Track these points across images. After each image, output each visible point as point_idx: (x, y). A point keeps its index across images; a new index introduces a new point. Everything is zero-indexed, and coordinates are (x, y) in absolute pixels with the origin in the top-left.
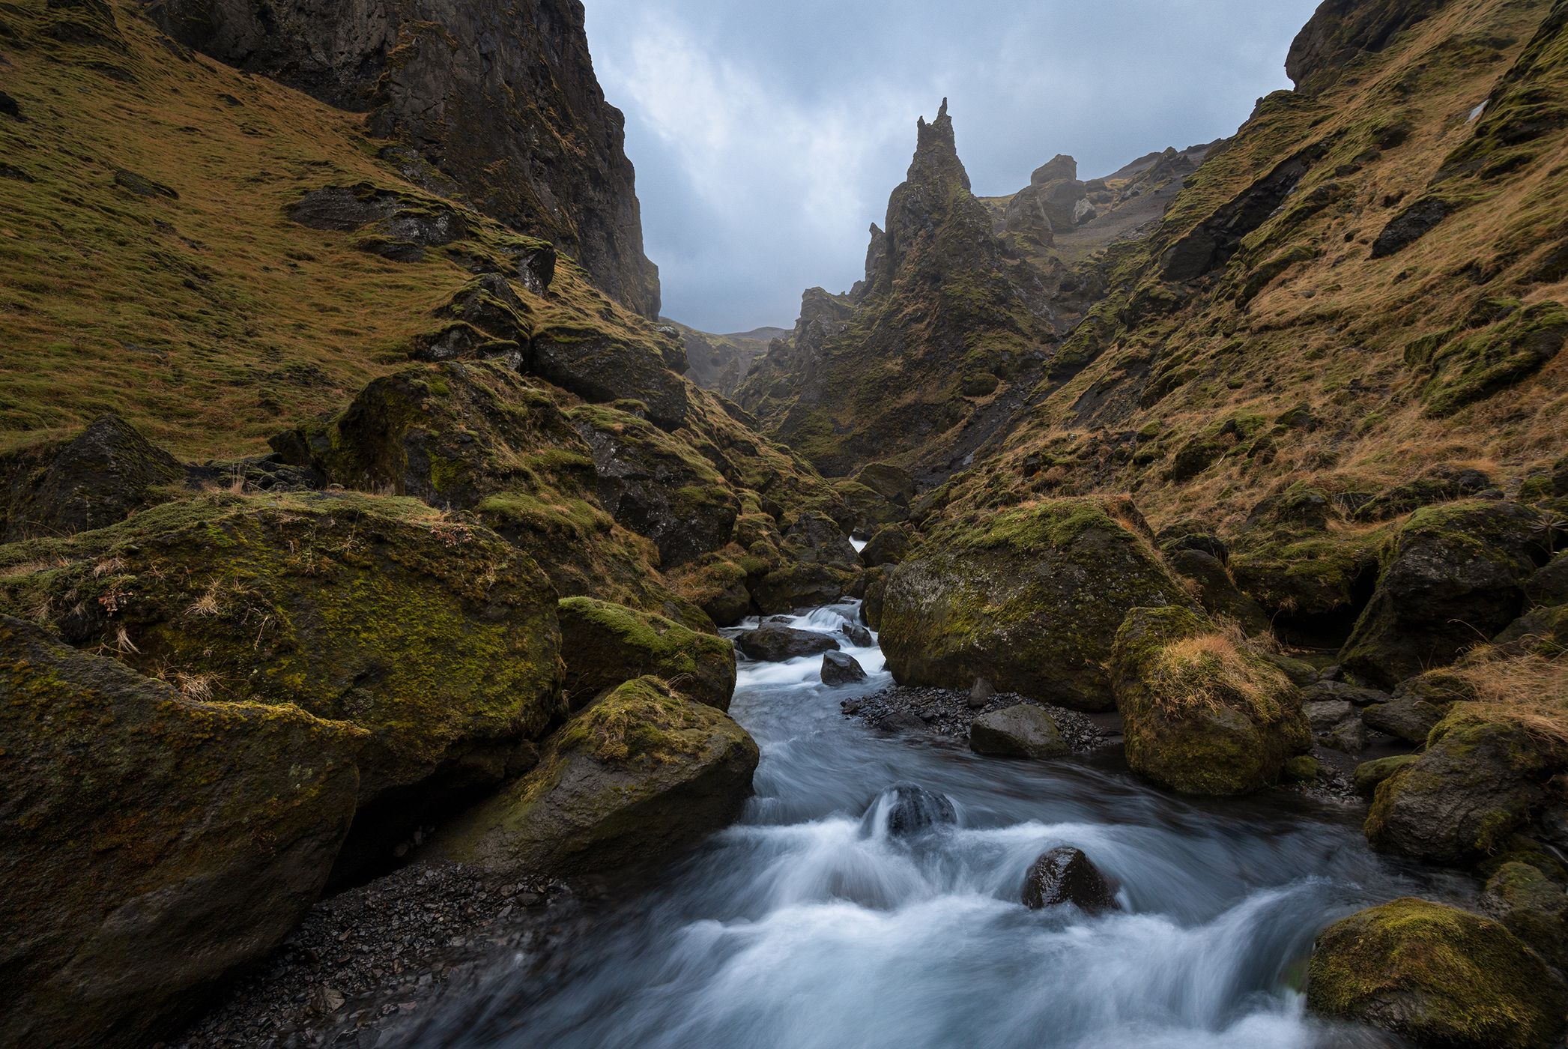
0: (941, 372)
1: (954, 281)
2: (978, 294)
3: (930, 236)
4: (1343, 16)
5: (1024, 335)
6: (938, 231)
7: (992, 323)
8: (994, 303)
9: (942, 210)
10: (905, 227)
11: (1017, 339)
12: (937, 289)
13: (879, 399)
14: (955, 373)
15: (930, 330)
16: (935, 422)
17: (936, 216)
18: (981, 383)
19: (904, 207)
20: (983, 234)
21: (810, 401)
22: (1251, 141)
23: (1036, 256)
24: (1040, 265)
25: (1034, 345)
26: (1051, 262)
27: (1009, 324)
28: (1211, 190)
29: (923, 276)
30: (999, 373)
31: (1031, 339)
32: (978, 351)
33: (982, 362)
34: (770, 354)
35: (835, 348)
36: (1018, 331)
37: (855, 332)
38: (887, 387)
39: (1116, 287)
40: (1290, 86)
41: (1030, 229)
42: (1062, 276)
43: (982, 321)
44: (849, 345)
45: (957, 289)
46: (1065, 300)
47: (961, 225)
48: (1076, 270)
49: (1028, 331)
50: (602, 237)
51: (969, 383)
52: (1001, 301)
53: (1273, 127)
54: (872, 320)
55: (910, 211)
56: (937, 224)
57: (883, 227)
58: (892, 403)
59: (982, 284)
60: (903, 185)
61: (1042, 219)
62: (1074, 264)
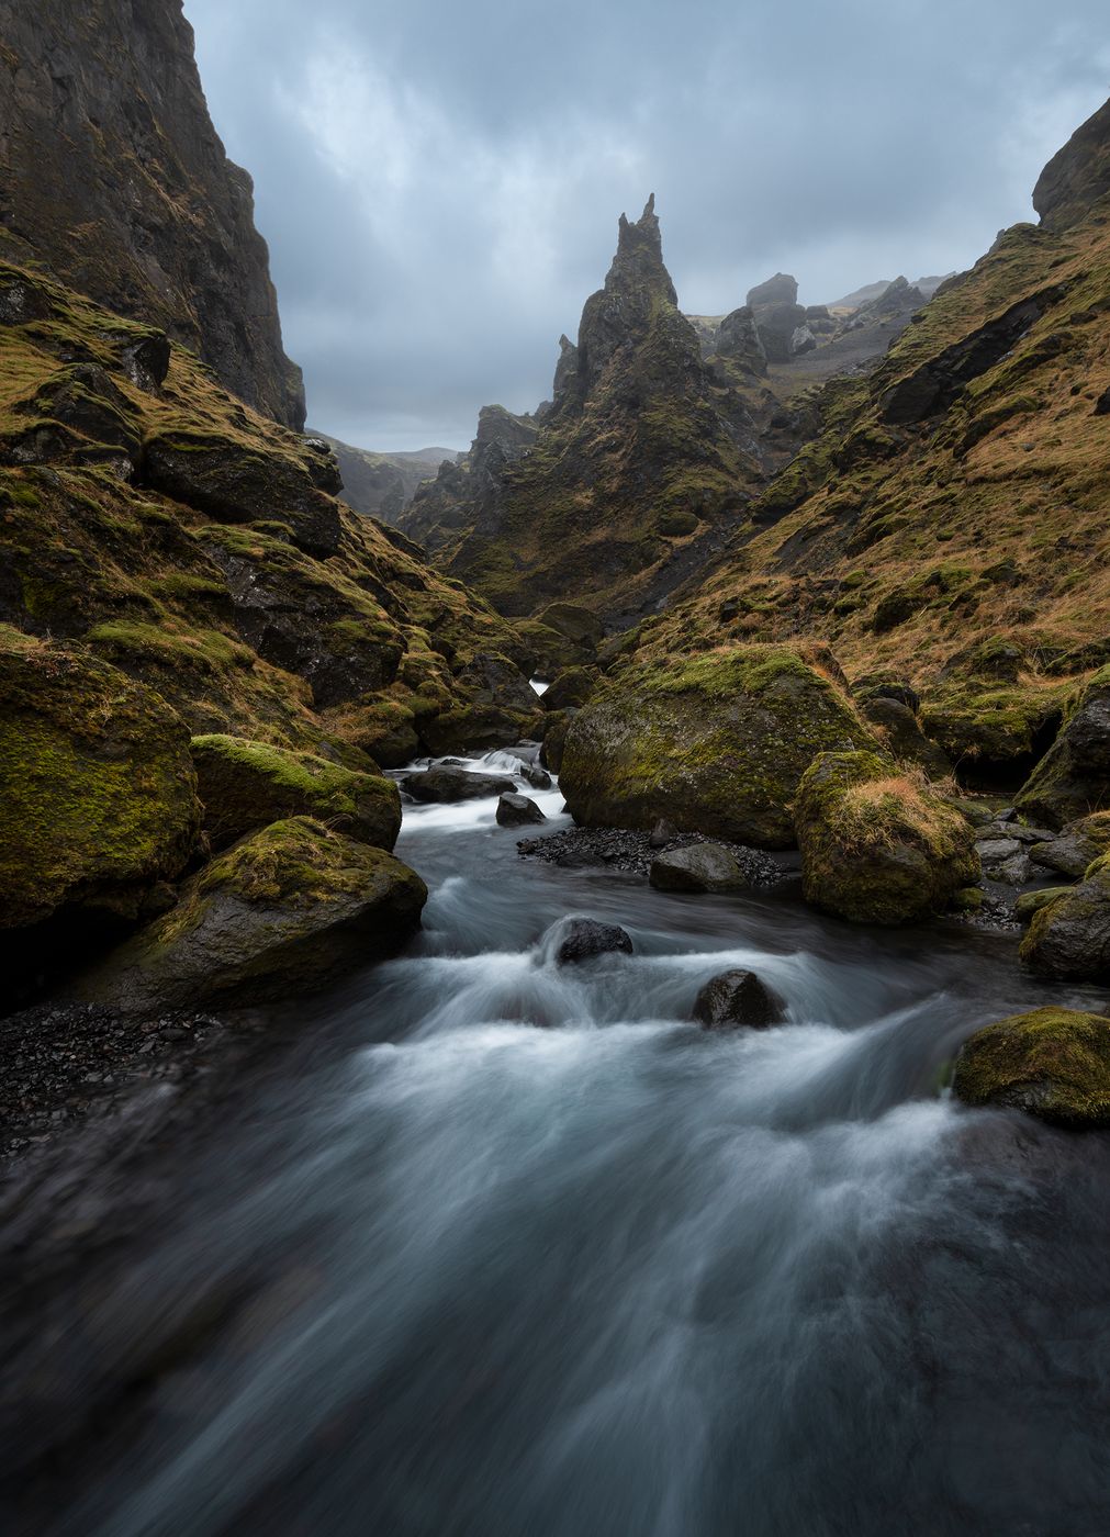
0: (636, 508)
1: (654, 408)
2: (682, 425)
3: (629, 355)
4: (1100, 145)
5: (729, 473)
6: (639, 349)
7: (694, 458)
8: (697, 436)
9: (644, 325)
10: (601, 342)
11: (721, 476)
12: (636, 416)
13: (566, 534)
14: (651, 510)
15: (625, 461)
16: (627, 562)
17: (637, 332)
18: (680, 523)
19: (600, 319)
20: (690, 356)
21: (487, 534)
22: (988, 276)
23: (748, 386)
24: (751, 396)
25: (739, 484)
26: (763, 395)
27: (713, 460)
28: (940, 328)
29: (621, 400)
30: (700, 512)
31: (736, 478)
32: (678, 488)
33: (682, 499)
34: (439, 478)
35: (515, 476)
36: (722, 468)
37: (541, 458)
38: (575, 523)
39: (831, 427)
40: (1034, 218)
41: (742, 355)
42: (774, 411)
43: (684, 455)
44: (533, 473)
45: (657, 417)
46: (776, 437)
47: (665, 345)
48: (790, 405)
49: (733, 469)
50: (229, 328)
51: (666, 521)
52: (706, 434)
53: (1012, 263)
54: (559, 446)
55: (607, 323)
56: (638, 342)
57: (575, 341)
58: (579, 540)
59: (687, 414)
60: (600, 294)
61: (756, 345)
62: (787, 399)
